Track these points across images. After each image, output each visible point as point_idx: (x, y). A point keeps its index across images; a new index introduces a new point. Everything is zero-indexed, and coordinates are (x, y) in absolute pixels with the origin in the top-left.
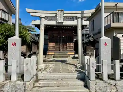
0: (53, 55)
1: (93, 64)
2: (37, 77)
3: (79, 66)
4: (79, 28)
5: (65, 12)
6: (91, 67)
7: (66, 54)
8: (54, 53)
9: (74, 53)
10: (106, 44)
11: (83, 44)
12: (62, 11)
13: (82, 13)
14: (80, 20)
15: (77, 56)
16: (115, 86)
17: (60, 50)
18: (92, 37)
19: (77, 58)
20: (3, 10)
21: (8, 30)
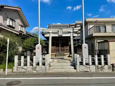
0: (55, 55)
1: (78, 57)
2: (50, 65)
3: (72, 60)
4: (72, 38)
5: (63, 29)
6: (77, 59)
7: (64, 54)
8: (55, 54)
9: (69, 53)
10: (85, 47)
11: (75, 48)
12: (62, 29)
13: (73, 30)
14: (72, 33)
15: (71, 55)
16: (89, 68)
17: (59, 52)
18: (81, 43)
19: (71, 57)
20: (21, 26)
21: (35, 41)
